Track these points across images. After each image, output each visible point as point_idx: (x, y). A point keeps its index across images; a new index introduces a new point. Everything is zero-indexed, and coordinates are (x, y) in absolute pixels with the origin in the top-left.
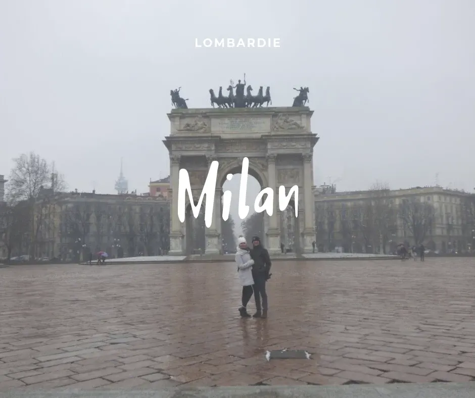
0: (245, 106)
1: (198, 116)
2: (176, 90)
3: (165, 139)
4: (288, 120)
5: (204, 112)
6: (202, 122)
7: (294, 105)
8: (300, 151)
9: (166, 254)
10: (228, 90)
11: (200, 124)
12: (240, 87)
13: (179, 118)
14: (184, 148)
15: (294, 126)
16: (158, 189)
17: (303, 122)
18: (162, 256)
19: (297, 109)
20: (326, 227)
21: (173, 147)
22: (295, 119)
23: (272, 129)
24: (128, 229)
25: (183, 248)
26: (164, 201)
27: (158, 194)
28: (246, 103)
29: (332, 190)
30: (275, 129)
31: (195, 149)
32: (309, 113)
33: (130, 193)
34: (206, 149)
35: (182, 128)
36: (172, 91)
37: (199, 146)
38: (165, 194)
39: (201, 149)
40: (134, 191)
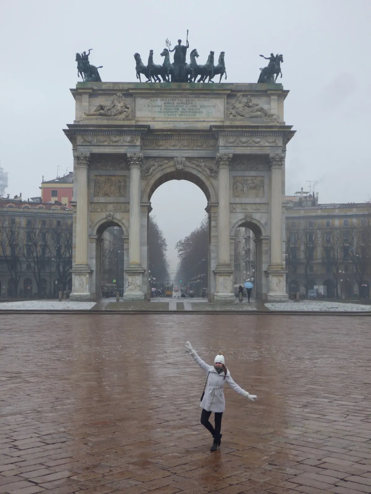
0: (186, 80)
1: (116, 94)
2: (85, 53)
3: (67, 128)
4: (250, 104)
5: (126, 87)
6: (122, 104)
7: (261, 80)
8: (267, 151)
9: (67, 297)
10: (162, 55)
11: (119, 106)
12: (181, 50)
13: (87, 96)
14: (95, 142)
15: (259, 113)
16: (54, 193)
17: (272, 106)
18: (60, 300)
19: (264, 87)
20: (302, 256)
21: (80, 140)
22: (261, 102)
23: (226, 116)
24: (8, 252)
25: (90, 290)
26: (62, 212)
27: (53, 200)
28: (189, 76)
29: (313, 200)
30: (231, 117)
31: (111, 144)
32: (282, 94)
33: (12, 197)
34: (128, 144)
35: (92, 112)
36: (78, 55)
37: (117, 138)
38: (65, 200)
39: (119, 144)
40: (19, 196)
